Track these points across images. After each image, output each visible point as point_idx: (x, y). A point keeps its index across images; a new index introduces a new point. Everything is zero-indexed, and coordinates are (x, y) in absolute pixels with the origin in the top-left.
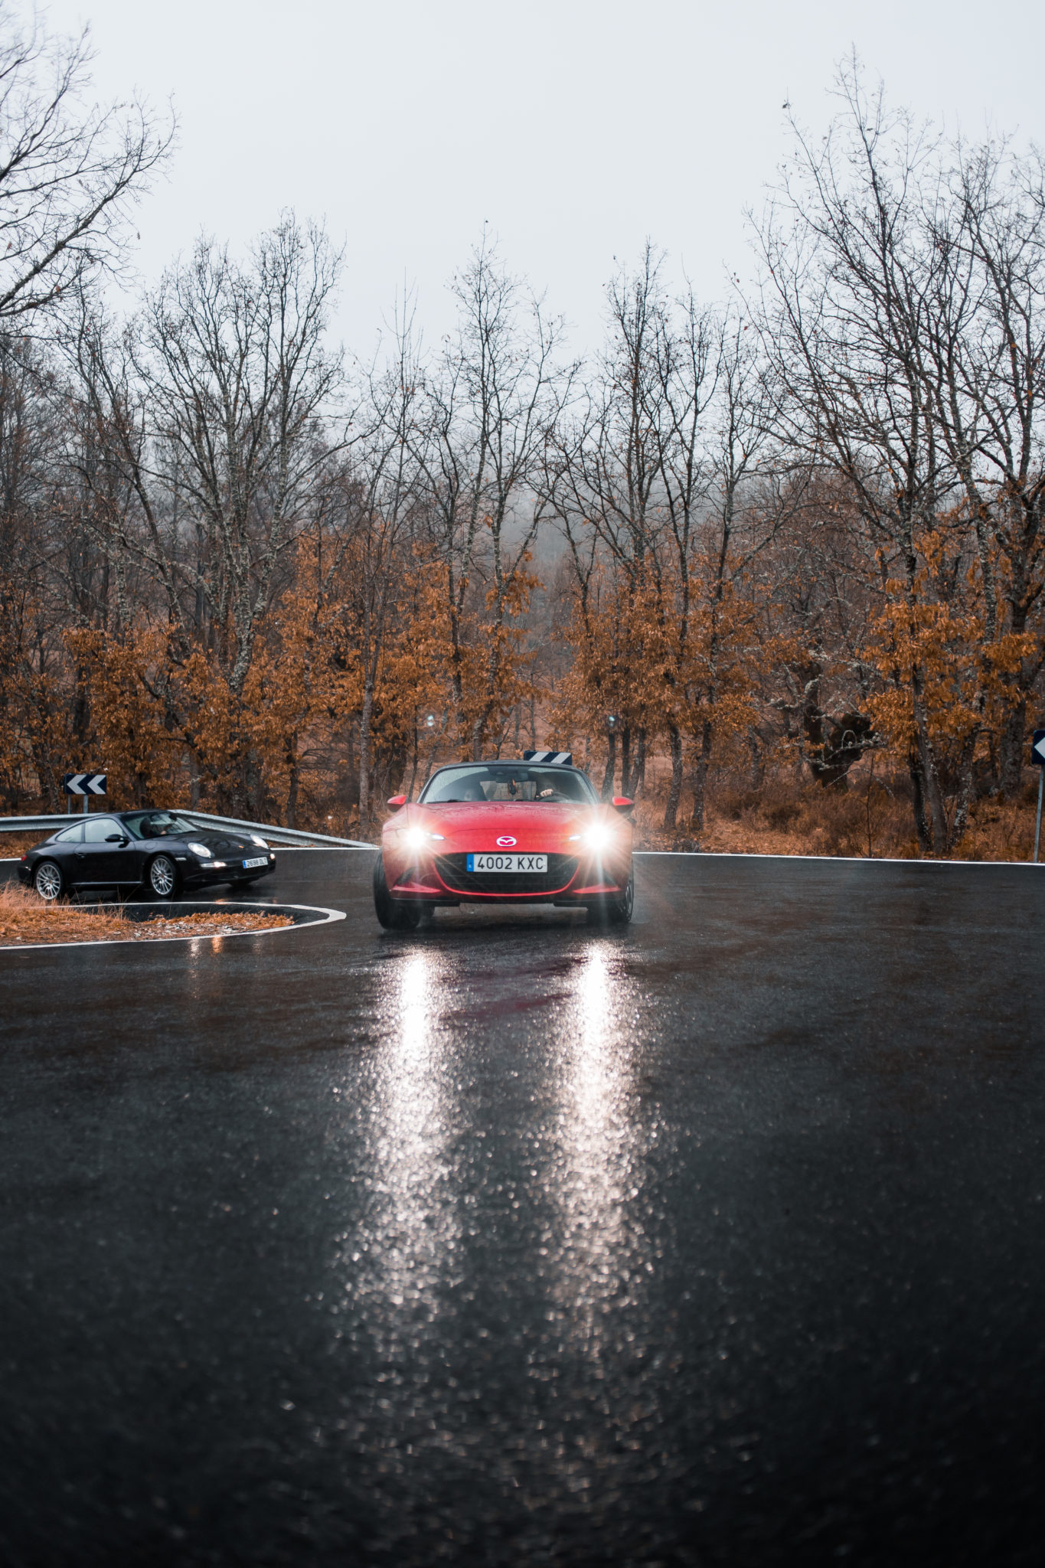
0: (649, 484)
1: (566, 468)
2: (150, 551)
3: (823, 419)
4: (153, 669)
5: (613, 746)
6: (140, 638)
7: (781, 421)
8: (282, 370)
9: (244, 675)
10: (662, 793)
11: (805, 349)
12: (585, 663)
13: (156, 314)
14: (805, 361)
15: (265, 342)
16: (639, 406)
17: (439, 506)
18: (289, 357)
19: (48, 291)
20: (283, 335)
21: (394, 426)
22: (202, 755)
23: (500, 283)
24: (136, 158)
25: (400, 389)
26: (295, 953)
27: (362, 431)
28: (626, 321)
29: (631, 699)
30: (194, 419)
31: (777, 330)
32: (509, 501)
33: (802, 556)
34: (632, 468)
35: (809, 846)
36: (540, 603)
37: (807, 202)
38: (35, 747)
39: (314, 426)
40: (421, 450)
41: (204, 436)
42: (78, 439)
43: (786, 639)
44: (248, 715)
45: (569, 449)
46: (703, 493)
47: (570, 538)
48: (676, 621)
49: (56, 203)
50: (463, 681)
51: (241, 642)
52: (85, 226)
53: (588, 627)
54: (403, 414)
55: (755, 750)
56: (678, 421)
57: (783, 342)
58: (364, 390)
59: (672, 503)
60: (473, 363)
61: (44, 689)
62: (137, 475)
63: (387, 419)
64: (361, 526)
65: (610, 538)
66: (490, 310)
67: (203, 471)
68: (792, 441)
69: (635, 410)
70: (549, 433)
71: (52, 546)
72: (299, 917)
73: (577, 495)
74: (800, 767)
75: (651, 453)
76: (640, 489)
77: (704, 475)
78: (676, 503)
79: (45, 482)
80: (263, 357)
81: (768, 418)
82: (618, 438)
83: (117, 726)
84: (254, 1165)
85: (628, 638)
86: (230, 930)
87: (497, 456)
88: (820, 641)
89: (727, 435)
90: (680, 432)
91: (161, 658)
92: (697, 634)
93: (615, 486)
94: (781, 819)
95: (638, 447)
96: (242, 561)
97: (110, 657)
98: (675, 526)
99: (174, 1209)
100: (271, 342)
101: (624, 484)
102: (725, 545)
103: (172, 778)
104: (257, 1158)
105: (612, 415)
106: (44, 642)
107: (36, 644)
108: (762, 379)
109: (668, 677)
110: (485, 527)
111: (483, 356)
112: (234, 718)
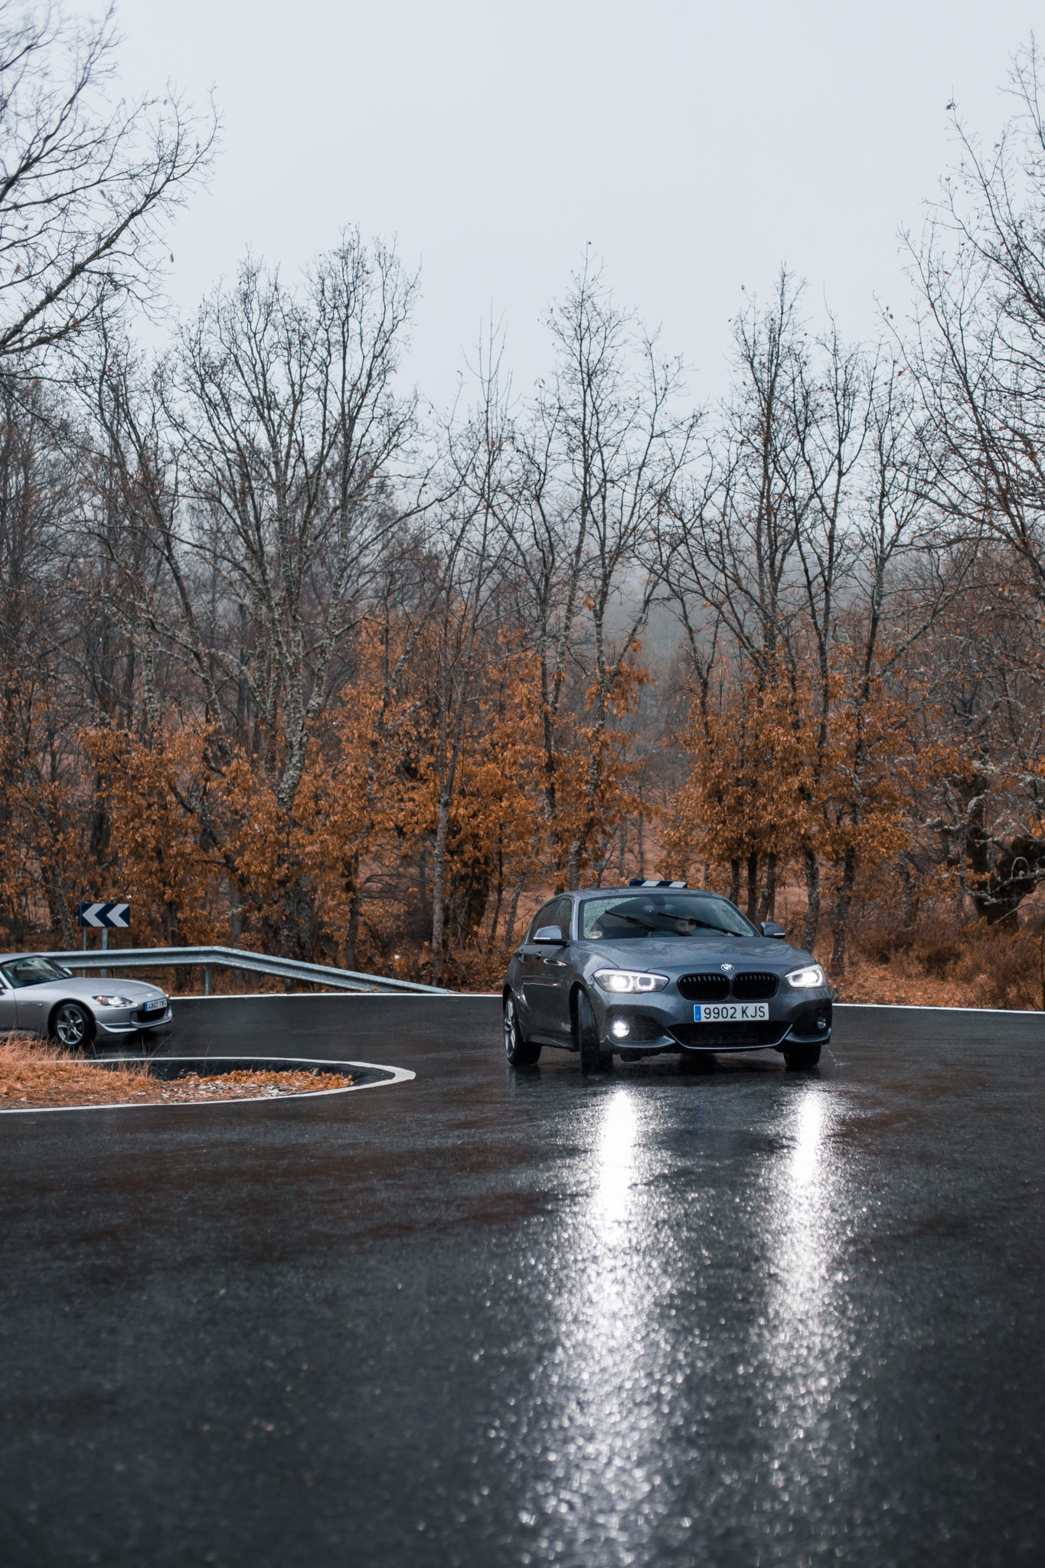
0: (783, 560)
1: (683, 541)
2: (183, 636)
3: (992, 484)
4: (186, 776)
5: (736, 874)
6: (171, 740)
7: (943, 486)
8: (343, 420)
9: (295, 785)
10: (796, 931)
11: (971, 400)
12: (704, 775)
13: (192, 351)
14: (971, 414)
15: (323, 386)
16: (771, 466)
17: (530, 585)
18: (352, 404)
19: (63, 324)
20: (344, 378)
21: (476, 488)
22: (244, 881)
23: (605, 318)
24: (170, 165)
25: (484, 444)
26: (355, 1120)
27: (439, 493)
28: (756, 364)
29: (759, 818)
30: (237, 478)
31: (938, 376)
32: (615, 579)
33: (966, 648)
34: (763, 540)
35: (971, 996)
36: (650, 702)
37: (975, 222)
38: (44, 870)
39: (382, 487)
40: (509, 517)
41: (249, 498)
42: (98, 500)
43: (945, 747)
44: (299, 834)
45: (687, 517)
46: (848, 571)
47: (687, 625)
48: (813, 725)
49: (73, 218)
50: (558, 795)
51: (290, 745)
52: (108, 245)
53: (707, 733)
54: (488, 474)
55: (907, 880)
56: (818, 484)
57: (945, 390)
58: (441, 444)
59: (809, 583)
60: (572, 413)
61: (54, 802)
62: (168, 544)
63: (469, 479)
64: (437, 606)
65: (735, 624)
66: (593, 349)
67: (247, 540)
68: (955, 509)
69: (766, 470)
70: (662, 497)
71: (65, 629)
72: (359, 1076)
73: (696, 572)
74: (961, 902)
75: (784, 523)
76: (772, 565)
77: (849, 550)
78: (815, 583)
79: (58, 553)
80: (320, 403)
81: (926, 482)
82: (745, 504)
83: (143, 845)
84: (302, 1375)
85: (756, 745)
86: (276, 1091)
87: (601, 524)
88: (986, 750)
89: (877, 502)
90: (820, 498)
91: (196, 764)
92: (839, 740)
93: (741, 562)
94: (938, 963)
95: (769, 516)
96: (294, 650)
97: (135, 762)
98: (813, 610)
99: (206, 1428)
100: (330, 386)
101: (752, 560)
102: (873, 634)
103: (208, 908)
104: (305, 1367)
105: (739, 477)
106: (56, 744)
107: (46, 745)
108: (919, 434)
109: (804, 793)
110: (586, 610)
111: (585, 405)
112: (283, 837)
